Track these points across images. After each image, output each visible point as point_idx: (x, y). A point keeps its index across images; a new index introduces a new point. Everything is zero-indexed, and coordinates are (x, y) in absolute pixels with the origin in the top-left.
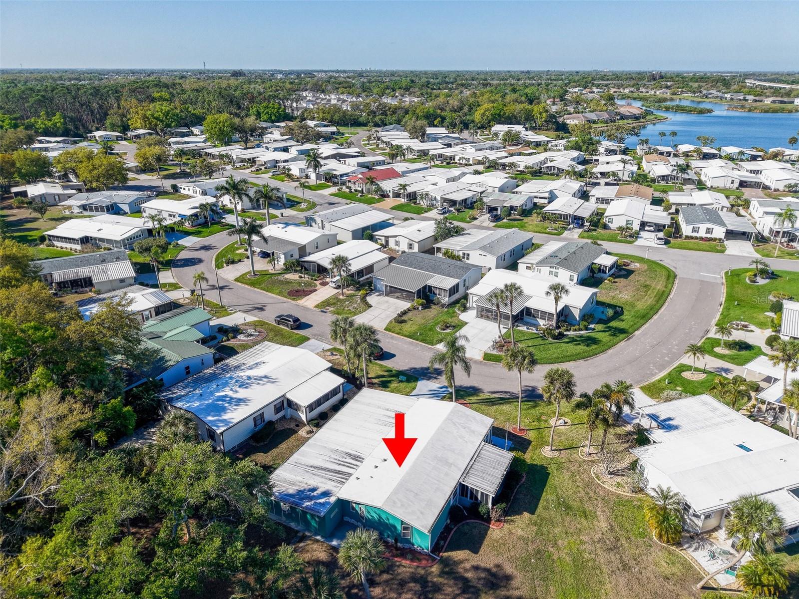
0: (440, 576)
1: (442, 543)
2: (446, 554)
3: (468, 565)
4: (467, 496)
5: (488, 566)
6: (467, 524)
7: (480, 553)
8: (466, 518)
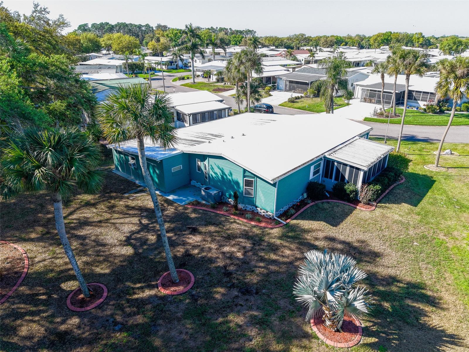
0: (280, 238)
1: (293, 211)
2: (294, 222)
3: (321, 235)
4: (331, 178)
5: (349, 240)
6: (328, 203)
7: (341, 226)
8: (327, 198)
